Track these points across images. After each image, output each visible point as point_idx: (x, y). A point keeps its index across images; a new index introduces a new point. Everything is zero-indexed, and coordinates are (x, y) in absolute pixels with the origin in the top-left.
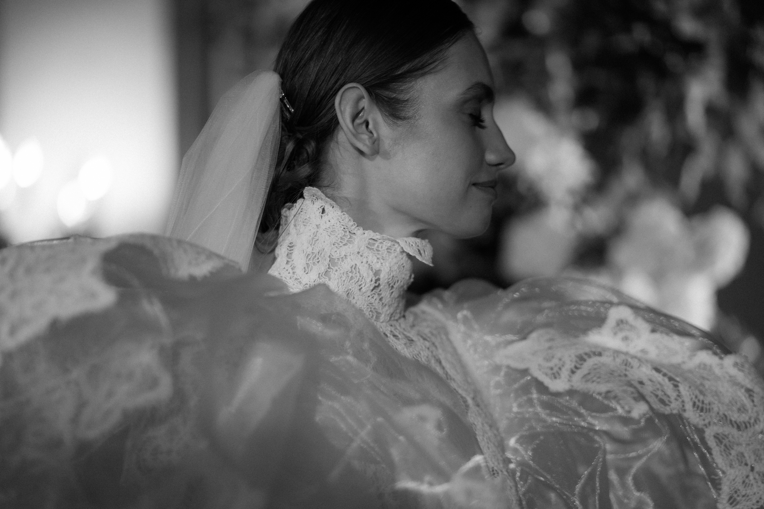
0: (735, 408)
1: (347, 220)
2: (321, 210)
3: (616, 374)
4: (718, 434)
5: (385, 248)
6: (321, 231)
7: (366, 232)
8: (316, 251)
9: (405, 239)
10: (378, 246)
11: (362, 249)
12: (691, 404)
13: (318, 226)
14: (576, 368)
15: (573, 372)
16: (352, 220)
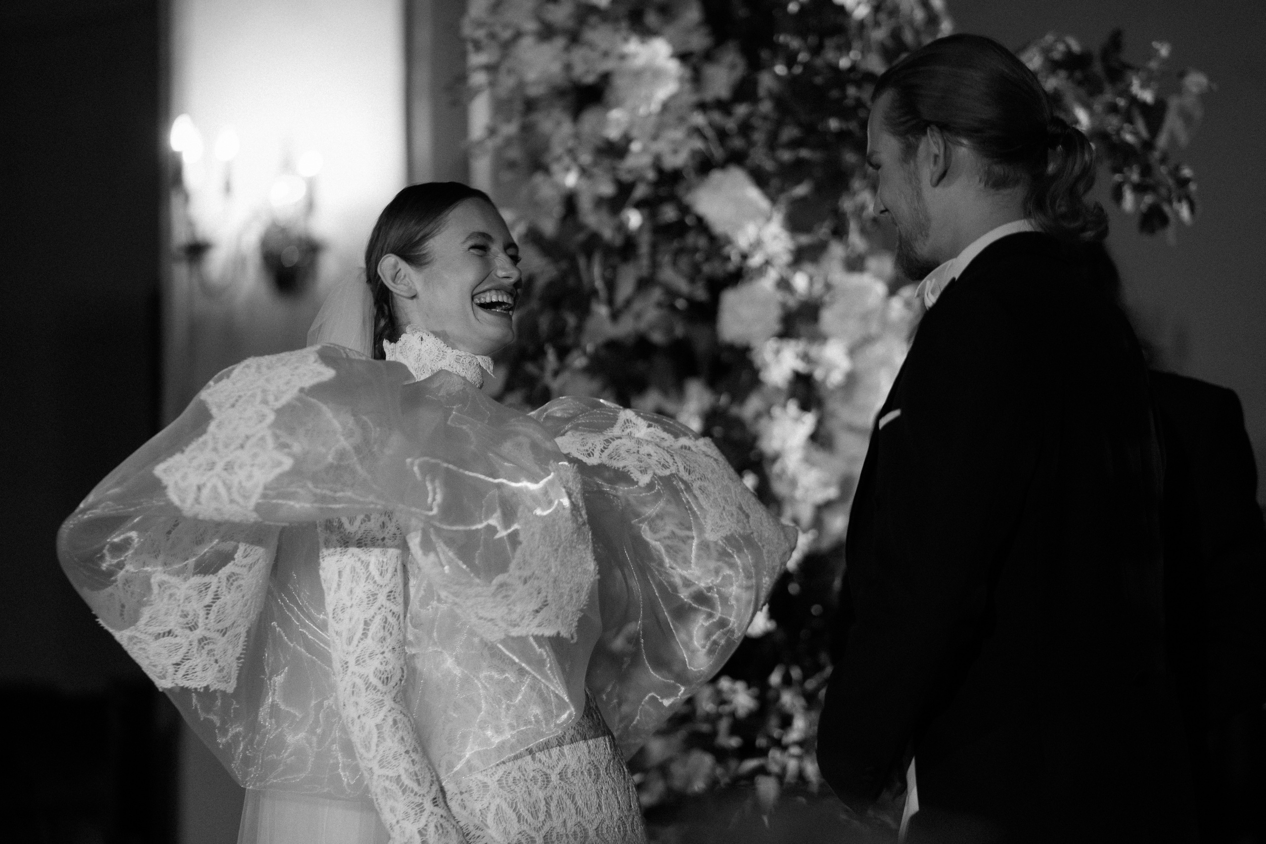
0: (709, 470)
1: (439, 343)
2: (420, 339)
3: (632, 452)
4: (701, 486)
5: (467, 362)
6: (422, 353)
7: (454, 351)
8: (421, 366)
9: (484, 357)
10: (463, 361)
11: (452, 362)
12: (683, 467)
13: (420, 350)
14: (605, 448)
15: (602, 451)
16: (443, 342)
